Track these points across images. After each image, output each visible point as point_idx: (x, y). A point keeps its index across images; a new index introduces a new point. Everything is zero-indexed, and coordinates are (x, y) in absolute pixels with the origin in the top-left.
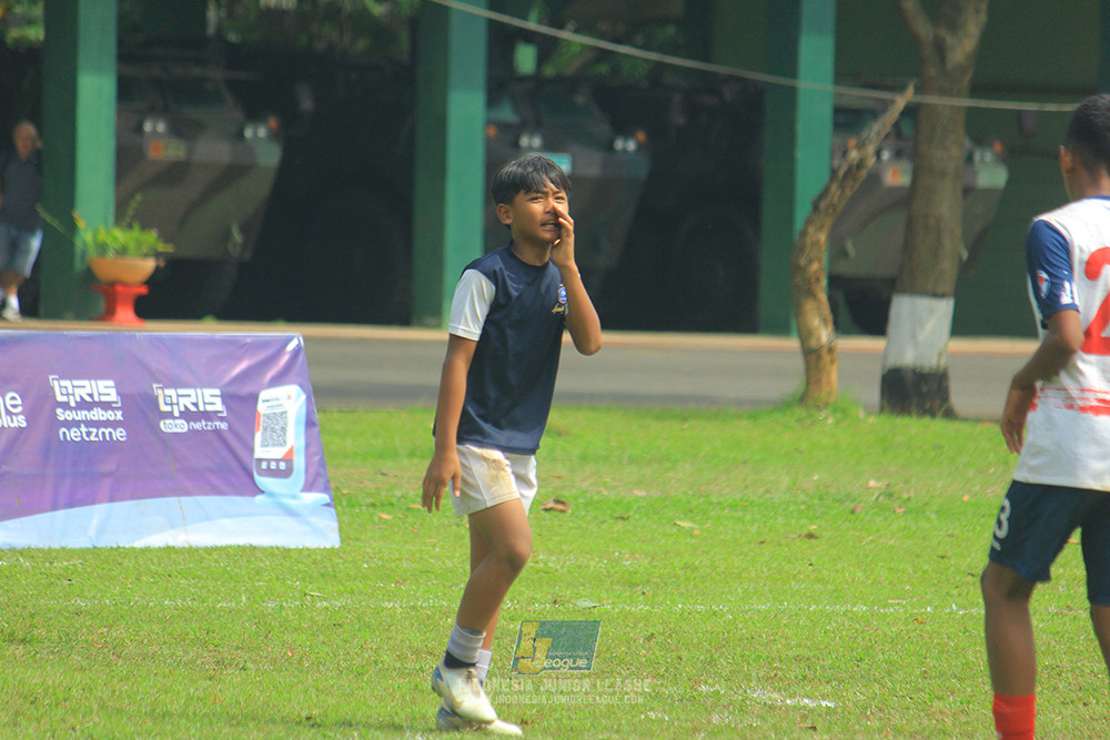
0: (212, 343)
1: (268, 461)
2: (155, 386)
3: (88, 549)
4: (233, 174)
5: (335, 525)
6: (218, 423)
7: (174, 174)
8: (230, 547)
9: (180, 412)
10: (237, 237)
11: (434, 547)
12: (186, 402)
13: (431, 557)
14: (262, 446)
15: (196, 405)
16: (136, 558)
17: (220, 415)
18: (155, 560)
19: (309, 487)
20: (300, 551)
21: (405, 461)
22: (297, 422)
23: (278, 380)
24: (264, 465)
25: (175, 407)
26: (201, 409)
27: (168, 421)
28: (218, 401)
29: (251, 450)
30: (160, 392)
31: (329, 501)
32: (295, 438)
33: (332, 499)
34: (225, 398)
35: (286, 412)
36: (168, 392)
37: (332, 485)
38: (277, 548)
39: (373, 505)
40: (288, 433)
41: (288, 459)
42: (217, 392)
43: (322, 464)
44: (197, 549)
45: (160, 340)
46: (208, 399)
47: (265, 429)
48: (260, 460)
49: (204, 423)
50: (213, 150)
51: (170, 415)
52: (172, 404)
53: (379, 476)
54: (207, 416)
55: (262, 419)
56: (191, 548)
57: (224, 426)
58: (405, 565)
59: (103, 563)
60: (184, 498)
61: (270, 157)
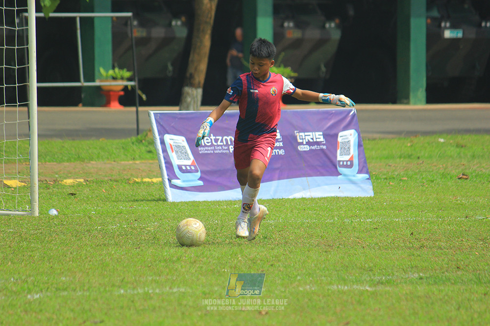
0: (318, 113)
1: (343, 161)
2: (295, 132)
3: (270, 199)
4: (321, 43)
5: (371, 187)
6: (322, 146)
7: (297, 44)
8: (328, 197)
9: (306, 142)
10: (323, 69)
11: (413, 195)
12: (308, 138)
13: (412, 199)
14: (340, 155)
15: (312, 139)
16: (290, 202)
17: (323, 143)
18: (298, 203)
19: (360, 172)
20: (357, 198)
21: (398, 160)
22: (354, 145)
23: (346, 128)
24: (341, 163)
25: (304, 140)
26: (315, 140)
27: (301, 146)
28: (322, 137)
29: (336, 157)
30: (298, 134)
31: (368, 177)
32: (354, 151)
33: (370, 176)
34: (325, 136)
35: (350, 141)
36: (301, 134)
37: (369, 170)
38: (348, 197)
39: (386, 179)
40: (351, 150)
41: (351, 160)
42: (321, 133)
43: (365, 162)
44: (315, 199)
45: (297, 112)
46: (317, 137)
47: (341, 148)
48: (340, 161)
49: (316, 146)
50: (313, 33)
51: (302, 144)
52: (303, 139)
53: (388, 167)
54: (318, 143)
55: (340, 144)
56: (312, 198)
57: (324, 147)
58: (402, 203)
59: (277, 205)
60: (308, 178)
61: (336, 35)
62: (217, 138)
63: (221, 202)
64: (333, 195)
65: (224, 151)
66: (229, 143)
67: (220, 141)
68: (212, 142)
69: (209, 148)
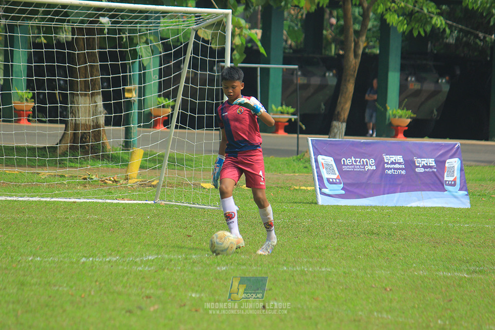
0: (432, 145)
1: (449, 181)
2: (414, 158)
3: (394, 207)
4: (434, 93)
5: (469, 201)
7: (417, 93)
8: (437, 207)
9: (422, 166)
10: (435, 113)
12: (424, 163)
14: (447, 177)
15: (427, 163)
16: (408, 209)
17: (434, 167)
18: (414, 210)
19: (461, 189)
20: (458, 209)
21: (489, 182)
22: (458, 169)
23: (451, 157)
24: (447, 182)
25: (421, 164)
26: (428, 165)
27: (418, 169)
28: (434, 162)
29: (444, 178)
30: (416, 159)
31: (467, 194)
32: (457, 174)
34: (436, 162)
35: (454, 166)
36: (418, 159)
37: (468, 189)
38: (451, 208)
39: (480, 195)
40: (455, 173)
41: (455, 181)
42: (434, 160)
43: (465, 182)
44: (427, 207)
45: (416, 143)
46: (430, 162)
47: (448, 171)
50: (429, 86)
51: (419, 167)
52: (419, 163)
53: (481, 187)
54: (431, 167)
55: (447, 168)
56: (425, 207)
57: (435, 170)
58: (491, 214)
59: (398, 211)
60: (422, 192)
61: (446, 88)
62: (357, 159)
63: (357, 207)
64: (440, 205)
65: (361, 170)
66: (365, 164)
67: (358, 162)
68: (352, 162)
69: (350, 167)
